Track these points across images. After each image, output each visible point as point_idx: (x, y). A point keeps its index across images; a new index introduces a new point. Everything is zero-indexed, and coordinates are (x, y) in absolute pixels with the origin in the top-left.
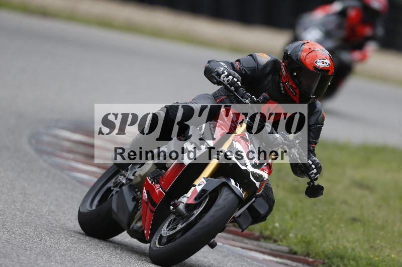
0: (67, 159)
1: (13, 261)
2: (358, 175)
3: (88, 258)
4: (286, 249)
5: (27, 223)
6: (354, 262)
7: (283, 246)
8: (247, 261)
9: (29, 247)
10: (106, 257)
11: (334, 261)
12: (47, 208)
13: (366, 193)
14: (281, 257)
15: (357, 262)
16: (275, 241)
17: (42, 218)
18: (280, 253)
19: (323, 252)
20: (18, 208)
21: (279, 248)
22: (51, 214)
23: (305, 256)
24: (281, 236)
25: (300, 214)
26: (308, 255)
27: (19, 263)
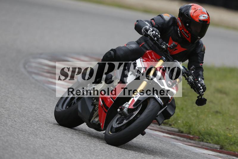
0: (47, 77)
1: (15, 138)
2: (219, 85)
3: (59, 136)
4: (177, 130)
5: (23, 115)
6: (217, 137)
7: (175, 128)
8: (154, 137)
9: (24, 130)
10: (70, 135)
11: (205, 137)
12: (35, 106)
13: (224, 96)
14: (174, 134)
15: (219, 137)
16: (170, 125)
17: (32, 112)
18: (173, 132)
19: (199, 131)
20: (18, 106)
21: (173, 129)
22: (37, 110)
23: (188, 134)
24: (173, 122)
25: (185, 109)
26: (190, 133)
27: (19, 139)
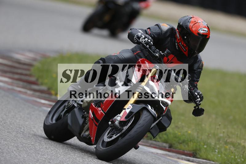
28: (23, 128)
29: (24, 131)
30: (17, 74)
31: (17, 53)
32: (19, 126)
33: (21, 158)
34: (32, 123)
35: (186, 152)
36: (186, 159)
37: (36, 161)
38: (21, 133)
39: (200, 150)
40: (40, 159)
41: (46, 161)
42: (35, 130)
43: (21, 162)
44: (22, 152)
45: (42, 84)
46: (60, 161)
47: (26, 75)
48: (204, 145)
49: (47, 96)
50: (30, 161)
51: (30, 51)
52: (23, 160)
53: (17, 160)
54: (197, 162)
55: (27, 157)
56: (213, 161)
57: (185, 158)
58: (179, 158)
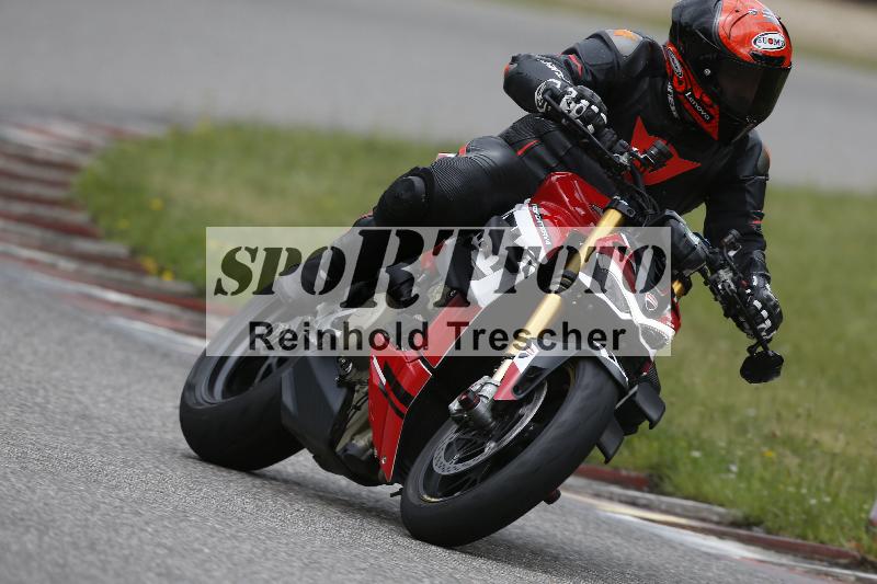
28: (41, 392)
29: (48, 402)
30: (22, 198)
31: (21, 126)
32: (27, 385)
33: (36, 498)
34: (75, 374)
35: (624, 473)
36: (623, 498)
37: (90, 508)
38: (37, 409)
39: (674, 465)
40: (104, 503)
41: (126, 510)
42: (84, 399)
43: (35, 511)
44: (41, 478)
45: (110, 235)
46: (175, 508)
47: (53, 203)
48: (690, 447)
49: (128, 276)
50: (69, 508)
51: (69, 116)
52: (41, 504)
53: (23, 506)
54: (663, 507)
55: (57, 494)
56: (721, 505)
57: (620, 495)
58: (597, 495)
